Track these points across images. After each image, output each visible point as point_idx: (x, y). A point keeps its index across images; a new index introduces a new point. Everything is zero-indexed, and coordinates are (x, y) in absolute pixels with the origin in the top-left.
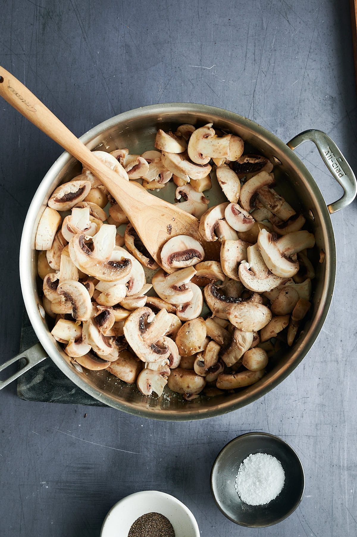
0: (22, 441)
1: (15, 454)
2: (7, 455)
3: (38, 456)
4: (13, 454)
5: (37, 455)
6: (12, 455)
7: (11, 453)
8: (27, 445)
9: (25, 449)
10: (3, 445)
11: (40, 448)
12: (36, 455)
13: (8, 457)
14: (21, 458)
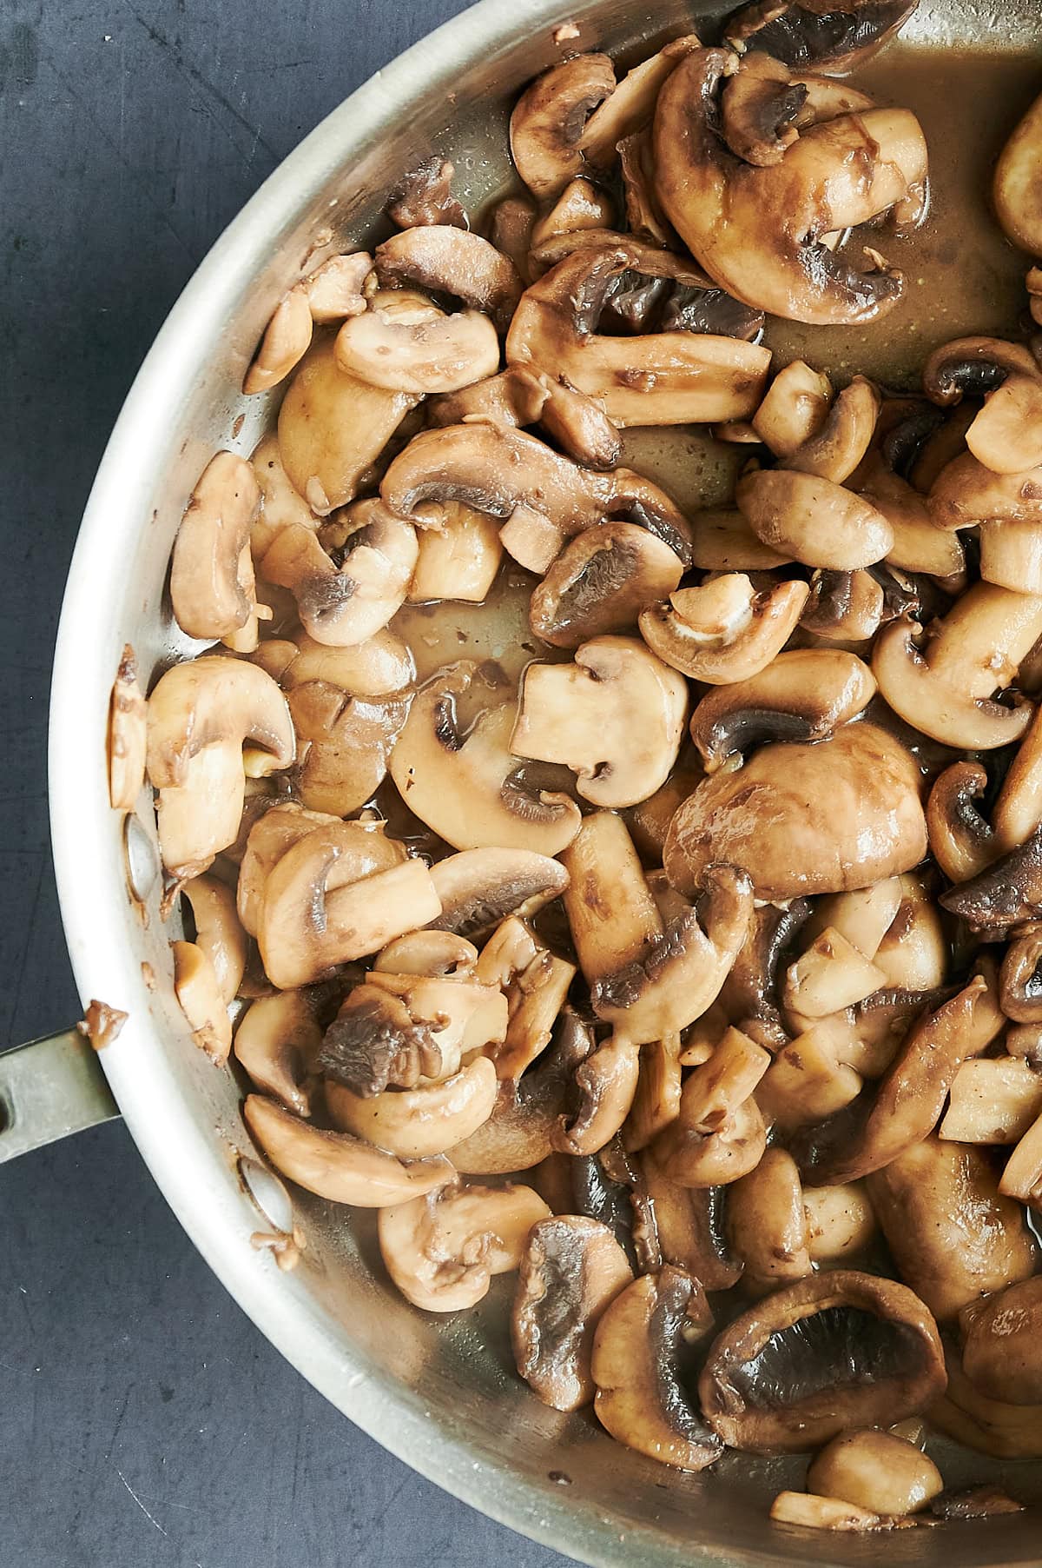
0: (274, 1450)
1: (232, 1519)
2: (187, 1522)
3: (360, 1527)
4: (220, 1516)
5: (355, 1526)
6: (215, 1523)
7: (214, 1512)
8: (301, 1473)
9: (290, 1489)
10: (166, 1468)
11: (369, 1488)
12: (349, 1527)
13: (192, 1533)
14: (265, 1539)
